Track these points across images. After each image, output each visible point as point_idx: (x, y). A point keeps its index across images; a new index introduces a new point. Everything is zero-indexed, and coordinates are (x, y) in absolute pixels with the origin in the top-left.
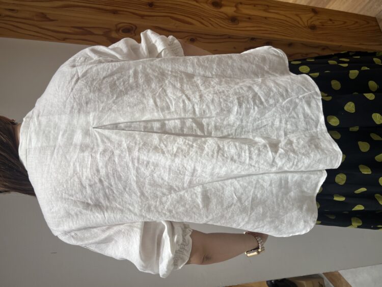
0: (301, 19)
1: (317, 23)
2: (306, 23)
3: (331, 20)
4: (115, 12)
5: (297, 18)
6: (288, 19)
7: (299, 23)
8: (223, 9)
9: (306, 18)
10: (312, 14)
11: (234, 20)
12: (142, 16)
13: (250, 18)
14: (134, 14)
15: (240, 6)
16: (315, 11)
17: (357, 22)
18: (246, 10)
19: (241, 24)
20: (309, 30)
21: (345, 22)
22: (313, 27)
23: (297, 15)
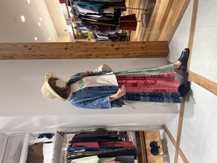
0: (138, 46)
1: (144, 46)
2: (140, 47)
3: (149, 45)
4: (86, 51)
5: (137, 46)
6: (134, 46)
7: (137, 47)
8: (115, 47)
9: (140, 45)
10: (143, 44)
11: (117, 49)
12: (93, 52)
13: (122, 48)
14: (91, 51)
15: (120, 45)
16: (144, 43)
17: (159, 44)
18: (121, 46)
19: (119, 50)
20: (141, 49)
21: (154, 45)
22: (142, 48)
23: (138, 45)
